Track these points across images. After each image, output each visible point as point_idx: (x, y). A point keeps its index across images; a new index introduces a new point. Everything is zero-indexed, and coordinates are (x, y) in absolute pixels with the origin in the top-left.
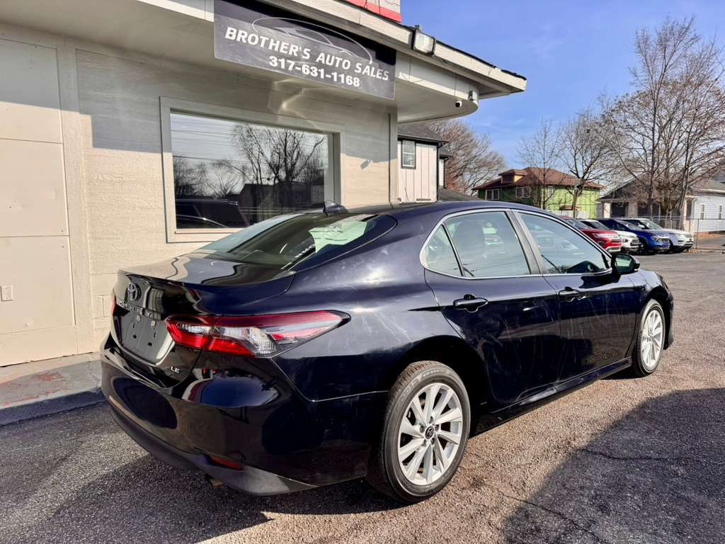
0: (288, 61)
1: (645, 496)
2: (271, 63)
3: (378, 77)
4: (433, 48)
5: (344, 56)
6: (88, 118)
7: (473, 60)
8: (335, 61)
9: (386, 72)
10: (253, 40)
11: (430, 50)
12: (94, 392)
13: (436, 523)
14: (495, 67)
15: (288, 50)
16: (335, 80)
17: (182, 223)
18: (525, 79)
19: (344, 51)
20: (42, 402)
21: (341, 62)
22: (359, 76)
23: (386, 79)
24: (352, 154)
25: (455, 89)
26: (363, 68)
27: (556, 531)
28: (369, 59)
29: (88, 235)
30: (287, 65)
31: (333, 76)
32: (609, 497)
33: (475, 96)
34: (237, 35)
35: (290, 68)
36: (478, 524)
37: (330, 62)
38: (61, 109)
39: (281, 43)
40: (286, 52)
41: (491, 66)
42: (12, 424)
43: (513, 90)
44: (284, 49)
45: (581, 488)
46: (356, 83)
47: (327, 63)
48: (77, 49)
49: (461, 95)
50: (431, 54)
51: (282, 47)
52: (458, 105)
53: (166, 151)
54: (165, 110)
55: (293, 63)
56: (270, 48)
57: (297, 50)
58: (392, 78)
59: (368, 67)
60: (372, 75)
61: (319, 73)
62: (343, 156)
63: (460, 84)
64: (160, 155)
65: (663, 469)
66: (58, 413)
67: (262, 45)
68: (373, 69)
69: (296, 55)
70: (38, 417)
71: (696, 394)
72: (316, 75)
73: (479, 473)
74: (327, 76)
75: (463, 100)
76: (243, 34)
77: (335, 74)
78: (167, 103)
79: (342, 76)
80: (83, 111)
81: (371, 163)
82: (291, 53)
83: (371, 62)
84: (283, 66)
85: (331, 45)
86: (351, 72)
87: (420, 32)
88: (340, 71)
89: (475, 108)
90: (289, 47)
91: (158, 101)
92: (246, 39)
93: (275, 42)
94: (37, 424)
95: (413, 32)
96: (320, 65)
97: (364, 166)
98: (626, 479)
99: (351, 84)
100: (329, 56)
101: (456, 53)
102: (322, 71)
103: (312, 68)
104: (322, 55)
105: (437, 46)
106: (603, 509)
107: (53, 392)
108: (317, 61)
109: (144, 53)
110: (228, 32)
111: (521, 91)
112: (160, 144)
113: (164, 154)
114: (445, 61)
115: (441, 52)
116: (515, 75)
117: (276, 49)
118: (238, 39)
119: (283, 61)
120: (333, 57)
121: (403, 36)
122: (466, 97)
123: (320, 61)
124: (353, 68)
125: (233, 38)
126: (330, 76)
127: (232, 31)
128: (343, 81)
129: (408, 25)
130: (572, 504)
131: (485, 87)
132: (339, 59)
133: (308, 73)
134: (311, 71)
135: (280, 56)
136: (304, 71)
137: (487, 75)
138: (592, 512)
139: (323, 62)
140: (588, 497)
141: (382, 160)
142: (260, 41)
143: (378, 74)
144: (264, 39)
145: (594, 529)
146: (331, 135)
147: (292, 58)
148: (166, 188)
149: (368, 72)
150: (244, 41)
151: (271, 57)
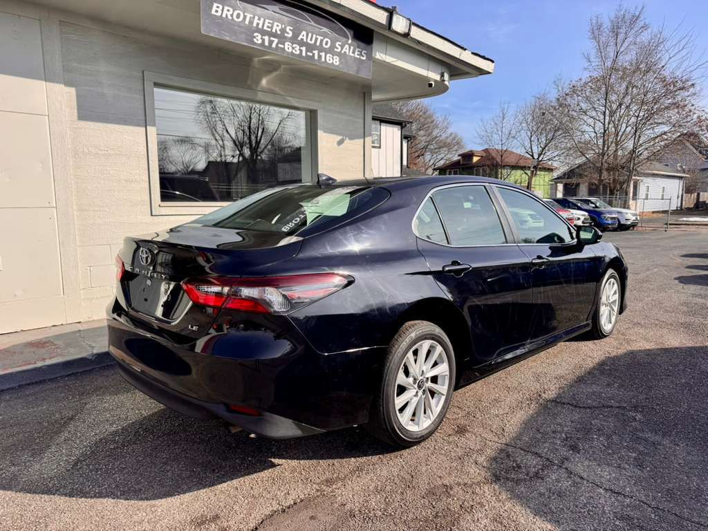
0: (272, 39)
1: (609, 437)
2: (255, 40)
3: (356, 56)
4: (409, 30)
5: (324, 35)
6: (73, 90)
7: (446, 42)
8: (316, 39)
9: (364, 51)
10: (238, 16)
11: (407, 31)
12: (90, 358)
13: (428, 463)
14: (465, 49)
15: (272, 28)
16: (316, 57)
17: (165, 197)
18: (493, 61)
19: (325, 30)
20: (40, 368)
21: (322, 41)
22: (339, 54)
23: (364, 58)
24: (328, 131)
25: (428, 70)
26: (342, 47)
27: (535, 467)
28: (348, 39)
29: (75, 207)
30: (271, 42)
31: (314, 54)
32: (578, 439)
33: (446, 76)
34: (223, 10)
35: (274, 46)
36: (466, 463)
37: (311, 40)
38: (46, 81)
39: (264, 21)
40: (269, 30)
41: (462, 48)
42: (12, 389)
43: (481, 72)
44: (268, 27)
45: (553, 432)
46: (336, 61)
47: (309, 41)
48: (60, 21)
49: (434, 76)
50: (407, 35)
51: (266, 24)
52: (430, 85)
53: (149, 125)
54: (148, 85)
55: (276, 40)
56: (255, 25)
57: (280, 27)
58: (370, 57)
59: (347, 46)
60: (351, 54)
61: (301, 51)
62: (320, 133)
63: (432, 65)
64: (144, 129)
65: (623, 415)
66: (56, 378)
67: (247, 22)
68: (352, 48)
69: (279, 32)
70: (36, 383)
71: (648, 353)
72: (298, 52)
73: (463, 422)
74: (308, 53)
75: (435, 81)
76: (228, 11)
77: (316, 52)
78: (150, 77)
79: (323, 54)
80: (68, 83)
81: (347, 141)
82: (274, 31)
83: (350, 41)
84: (267, 44)
85: (313, 23)
86: (331, 51)
87: (397, 13)
88: (321, 49)
89: (446, 89)
90: (273, 24)
91: (141, 75)
92: (232, 15)
93: (259, 19)
94: (37, 388)
95: (391, 13)
96: (302, 43)
97: (340, 143)
98: (591, 424)
99: (330, 62)
100: (310, 35)
101: (429, 34)
102: (304, 49)
103: (294, 46)
104: (304, 33)
105: (413, 28)
106: (574, 448)
107: (50, 359)
108: (299, 39)
109: (126, 27)
110: (214, 8)
111: (489, 73)
112: (143, 118)
113: (148, 128)
114: (419, 42)
115: (416, 33)
116: (484, 58)
117: (260, 26)
118: (224, 16)
119: (266, 38)
120: (314, 36)
121: (381, 17)
122: (438, 78)
123: (302, 39)
124: (333, 46)
125: (219, 14)
126: (311, 54)
127: (218, 7)
128: (323, 59)
129: (386, 6)
130: (547, 445)
131: (456, 69)
132: (320, 38)
133: (290, 50)
134: (293, 48)
135: (263, 32)
136: (286, 49)
137: (458, 57)
138: (564, 452)
139: (305, 40)
140: (559, 439)
141: (360, 138)
142: (245, 17)
143: (356, 53)
144: (249, 16)
145: (566, 464)
146: (309, 112)
147: (275, 35)
148: (150, 162)
149: (347, 51)
150: (230, 17)
151: (256, 34)
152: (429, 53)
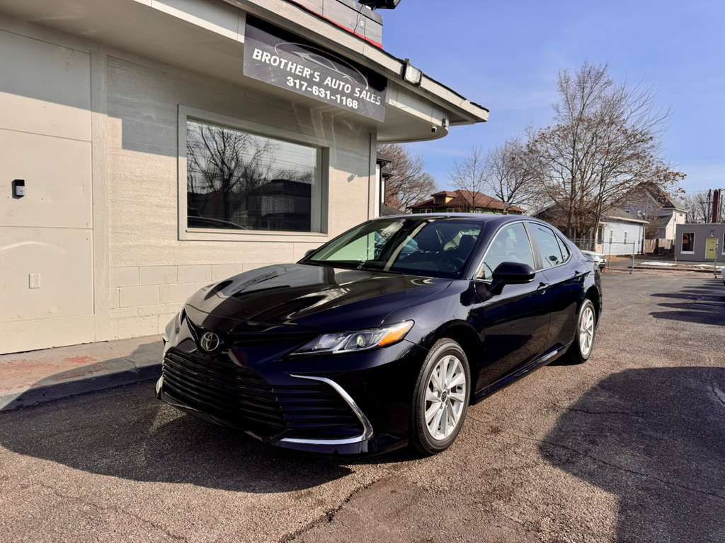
0: (302, 82)
1: (619, 435)
2: (288, 83)
3: (372, 101)
4: (420, 80)
5: (346, 81)
6: (118, 122)
7: (449, 92)
8: (339, 84)
9: (378, 97)
10: (275, 60)
11: (418, 81)
12: (134, 371)
13: (476, 454)
14: (465, 99)
15: (302, 73)
16: (339, 101)
17: (192, 223)
18: (488, 111)
19: (346, 76)
20: (90, 379)
21: (344, 86)
22: (357, 99)
23: (378, 104)
24: (340, 167)
25: (432, 116)
26: (361, 93)
27: (565, 456)
28: (366, 85)
29: (110, 229)
30: (301, 85)
31: (337, 98)
32: (595, 436)
33: (447, 122)
34: (262, 55)
35: (304, 89)
36: (507, 453)
37: (335, 85)
38: (91, 110)
39: (296, 66)
40: (301, 74)
41: (463, 98)
42: (65, 398)
43: (478, 120)
44: (300, 72)
45: (574, 431)
46: (355, 105)
47: (333, 86)
48: (108, 56)
49: (437, 122)
50: (417, 85)
51: (298, 69)
52: (433, 130)
53: (182, 156)
54: (182, 117)
55: (306, 84)
56: (288, 69)
57: (309, 73)
58: (383, 101)
59: (364, 92)
60: (368, 99)
61: (326, 95)
62: (331, 169)
63: (436, 112)
64: (176, 159)
65: (627, 419)
66: (104, 390)
67: (282, 67)
68: (369, 93)
69: (308, 77)
70: (86, 393)
71: (638, 372)
72: (323, 96)
73: (495, 424)
74: (332, 97)
75: (437, 126)
76: (267, 56)
77: (338, 96)
78: (185, 111)
79: (344, 98)
80: (112, 114)
81: (356, 178)
82: (304, 75)
83: (367, 88)
84: (298, 87)
85: (337, 70)
86: (351, 96)
87: (410, 65)
88: (343, 94)
89: (445, 133)
90: (303, 69)
91: (176, 108)
92: (270, 60)
93: (292, 65)
94: (90, 399)
95: (405, 65)
96: (327, 88)
97: (350, 179)
98: (603, 425)
99: (350, 106)
100: (334, 80)
101: (436, 85)
102: (328, 93)
103: (321, 89)
104: (329, 78)
105: (423, 78)
106: (593, 442)
107: (97, 371)
108: (325, 83)
109: (167, 64)
110: (255, 53)
111: (485, 121)
112: (176, 149)
113: (180, 158)
114: (426, 91)
115: (426, 84)
116: (480, 107)
117: (293, 71)
118: (263, 60)
119: (297, 81)
120: (338, 81)
121: (396, 67)
122: (440, 123)
123: (327, 84)
124: (353, 91)
125: (259, 58)
126: (334, 98)
127: (258, 52)
128: (344, 103)
129: (401, 58)
130: (571, 440)
131: (456, 116)
132: (342, 83)
133: (317, 94)
134: (319, 92)
135: (295, 77)
136: (314, 92)
137: (459, 106)
138: (586, 445)
139: (330, 85)
140: (580, 436)
141: (366, 176)
142: (281, 62)
143: (372, 98)
144: (284, 61)
145: (589, 454)
146: (320, 150)
147: (305, 79)
148: (180, 190)
149: (365, 96)
150: (268, 62)
151: (289, 78)
152: (432, 100)
